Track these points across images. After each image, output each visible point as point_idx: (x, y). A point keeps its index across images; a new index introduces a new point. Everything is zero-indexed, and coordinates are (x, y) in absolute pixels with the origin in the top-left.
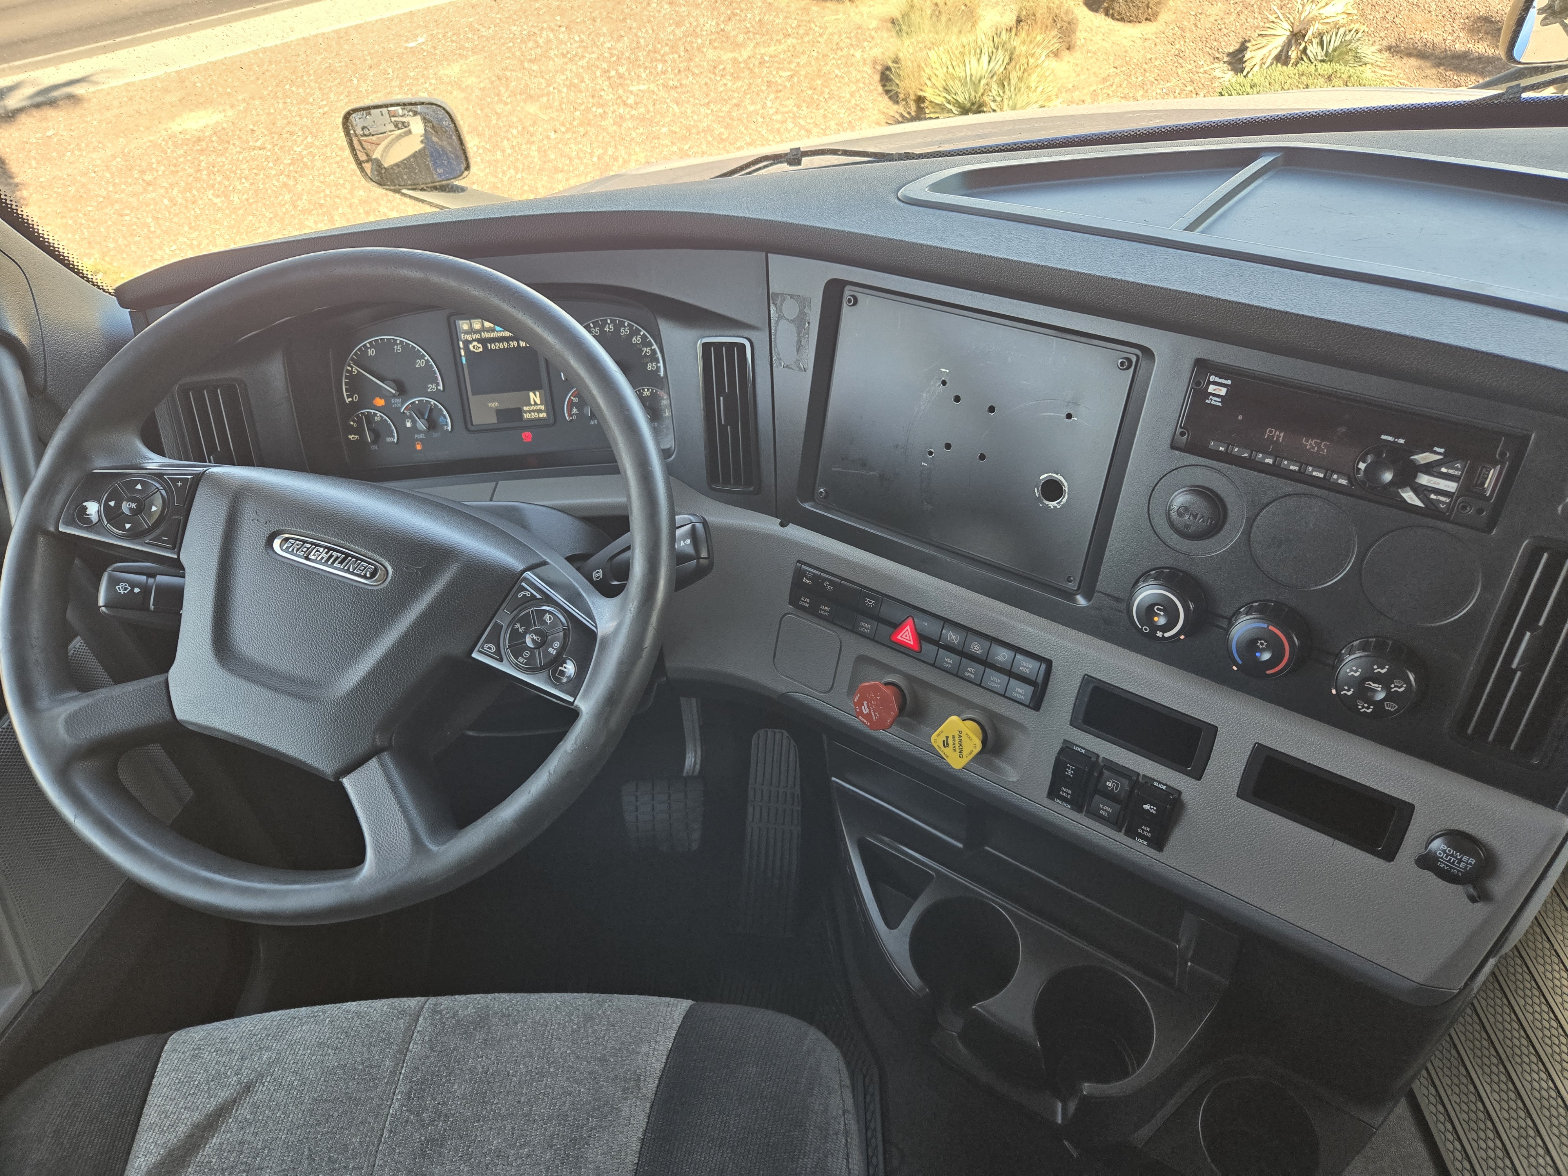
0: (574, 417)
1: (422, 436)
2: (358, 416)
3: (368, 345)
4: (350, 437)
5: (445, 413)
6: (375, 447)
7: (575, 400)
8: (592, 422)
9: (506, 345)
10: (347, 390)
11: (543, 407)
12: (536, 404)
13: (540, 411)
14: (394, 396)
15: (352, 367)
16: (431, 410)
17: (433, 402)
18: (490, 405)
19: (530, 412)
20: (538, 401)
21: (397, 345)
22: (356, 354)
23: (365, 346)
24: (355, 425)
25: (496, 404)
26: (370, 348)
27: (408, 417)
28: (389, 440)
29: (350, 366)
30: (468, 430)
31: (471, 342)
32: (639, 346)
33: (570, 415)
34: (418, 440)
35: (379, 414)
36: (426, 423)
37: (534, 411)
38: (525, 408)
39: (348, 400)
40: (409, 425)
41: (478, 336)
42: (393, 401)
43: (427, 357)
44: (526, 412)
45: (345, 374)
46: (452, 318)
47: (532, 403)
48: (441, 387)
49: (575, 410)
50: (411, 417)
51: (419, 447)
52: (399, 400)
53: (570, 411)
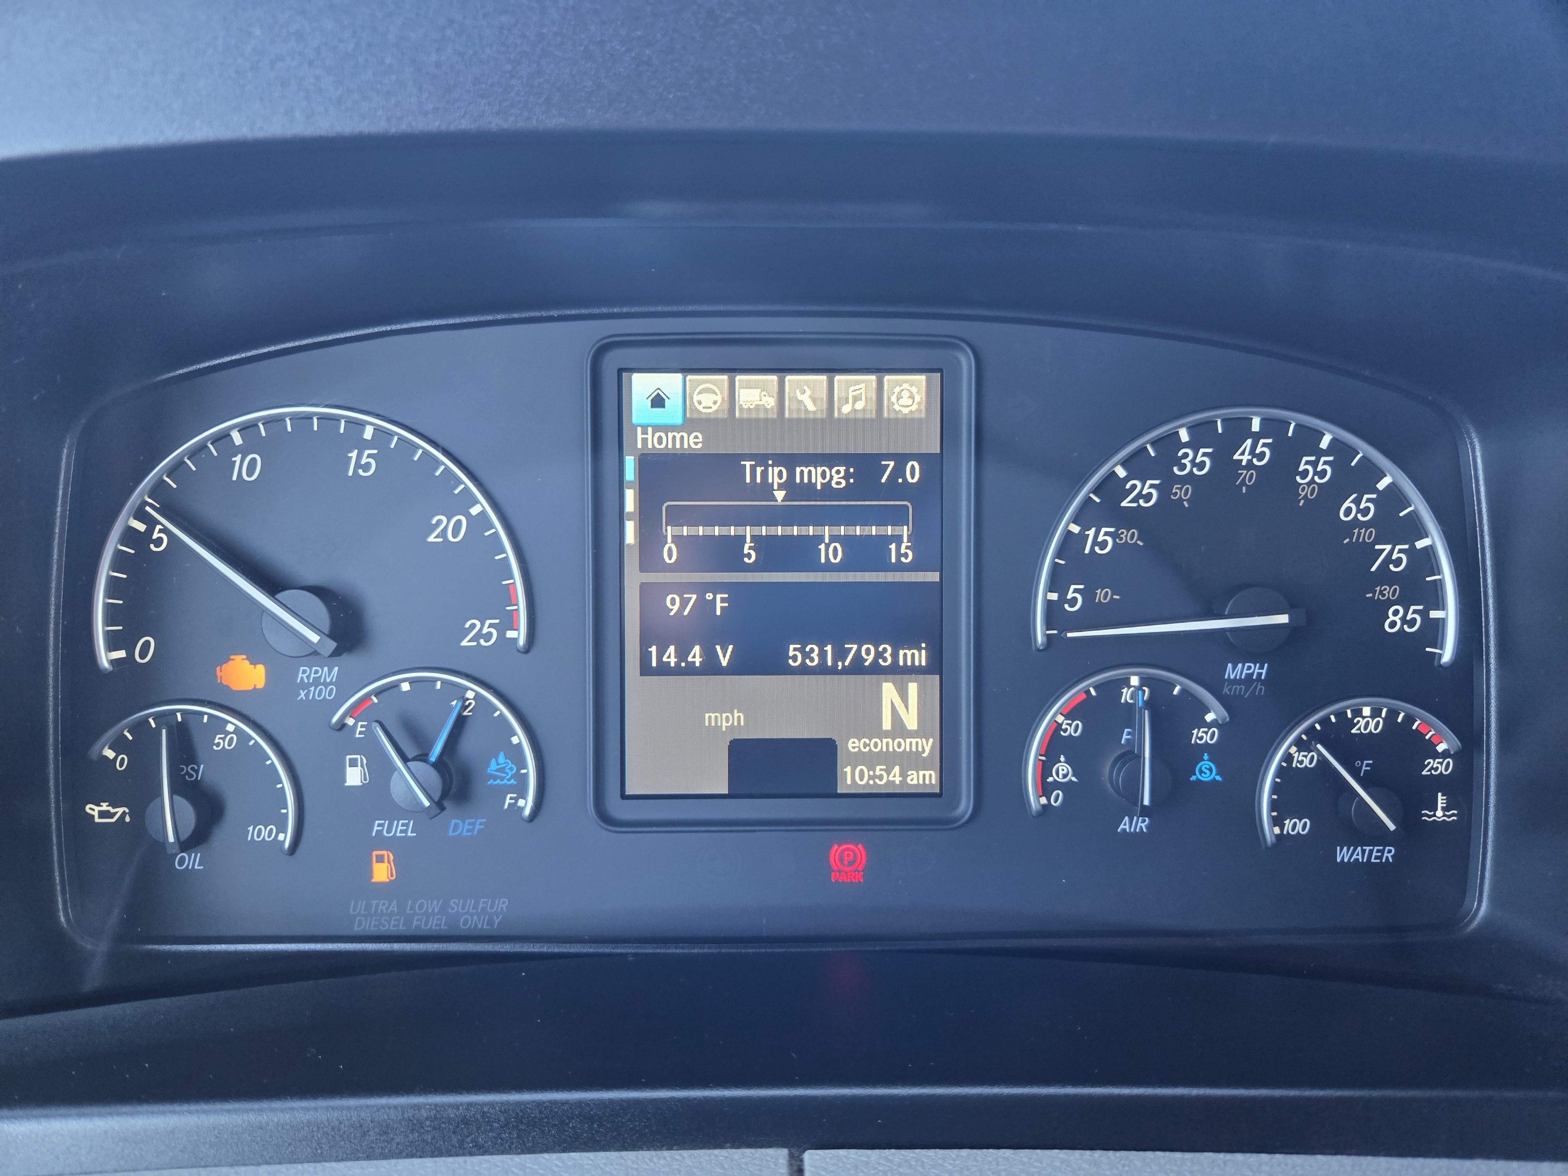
0: (1057, 798)
1: (402, 828)
2: (140, 727)
3: (237, 438)
4: (93, 810)
5: (520, 738)
6: (192, 861)
7: (1073, 729)
8: (1125, 825)
10: (112, 613)
11: (927, 746)
12: (899, 729)
13: (910, 761)
14: (313, 654)
15: (151, 523)
16: (461, 722)
17: (472, 691)
18: (710, 718)
19: (870, 760)
20: (911, 721)
21: (363, 445)
22: (176, 469)
23: (225, 436)
24: (122, 762)
25: (737, 717)
26: (244, 451)
27: (358, 747)
28: (262, 833)
29: (140, 515)
30: (605, 818)
32: (1366, 535)
33: (1046, 789)
34: (381, 842)
35: (233, 723)
36: (433, 778)
37: (889, 759)
38: (854, 745)
39: (105, 658)
40: (354, 777)
42: (304, 674)
43: (481, 506)
44: (858, 758)
45: (112, 545)
46: (612, 360)
47: (887, 725)
48: (519, 635)
49: (1062, 770)
50: (370, 747)
51: (381, 873)
52: (330, 674)
53: (1045, 769)
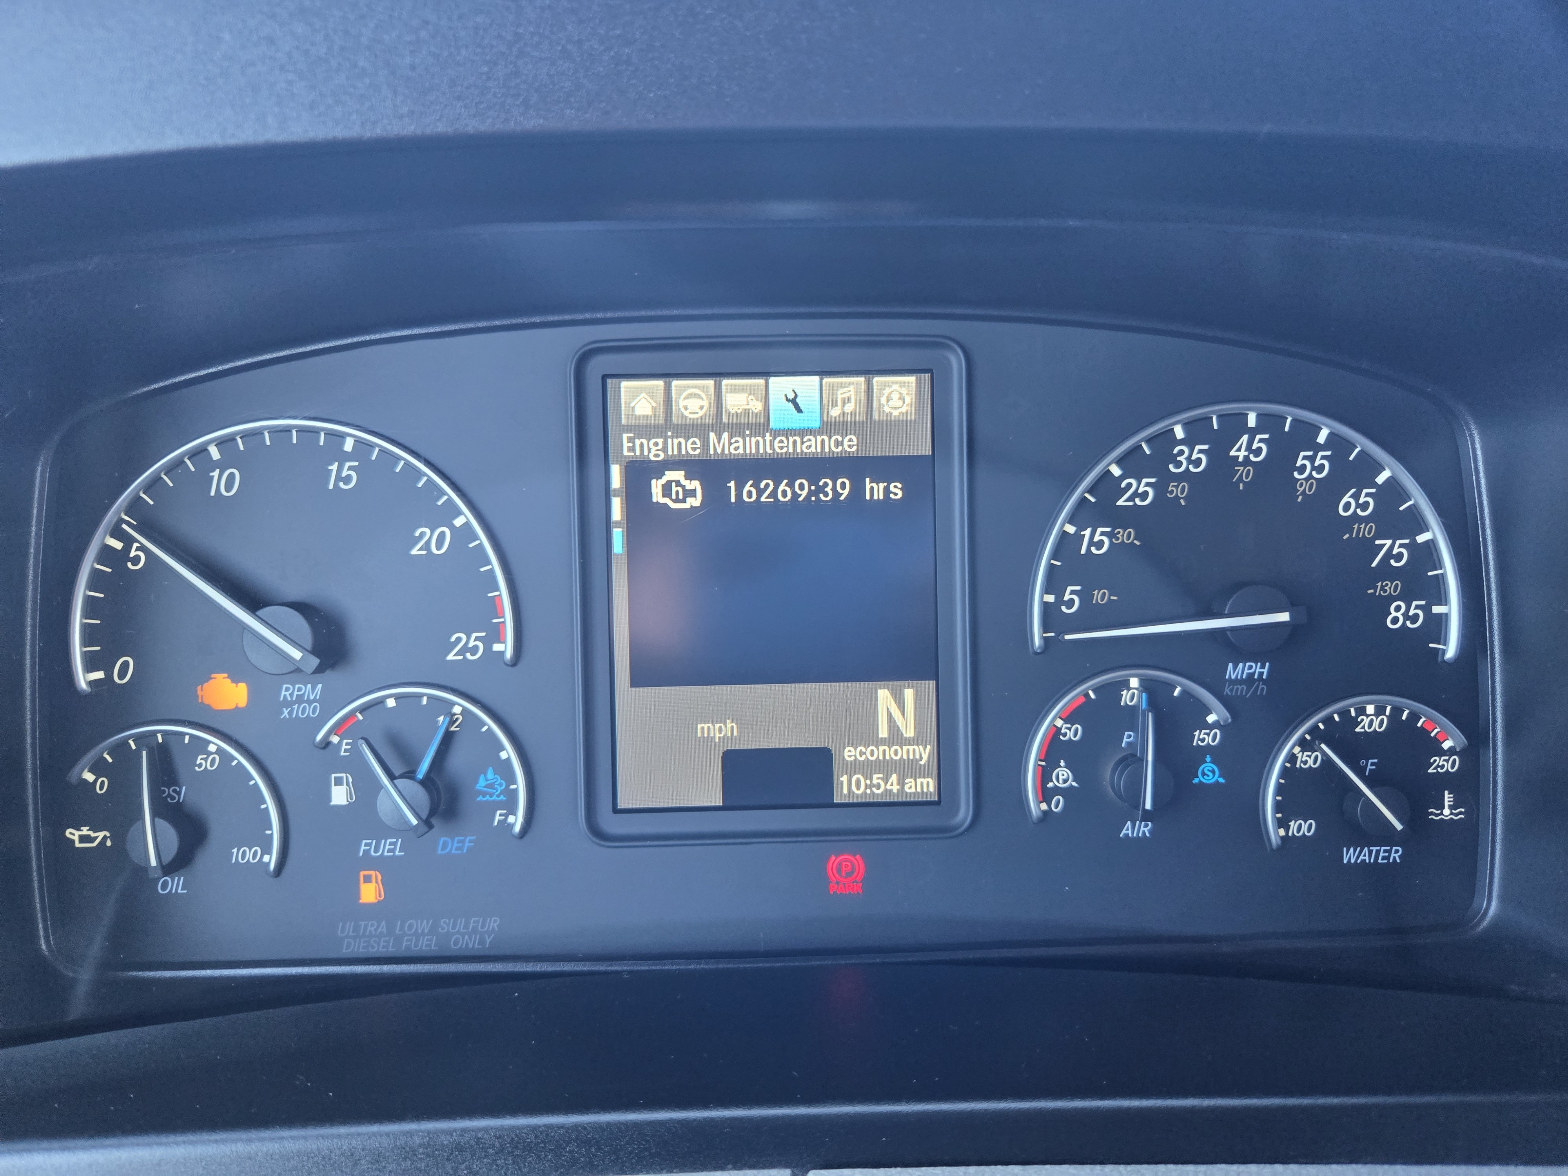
0: (1058, 804)
1: (390, 847)
2: (120, 749)
3: (215, 453)
4: (73, 834)
5: (509, 752)
6: (176, 885)
7: (1072, 733)
8: (1127, 830)
9: (803, 489)
10: (89, 633)
11: (925, 753)
12: (896, 737)
13: (909, 769)
14: (296, 671)
15: (128, 541)
16: (448, 738)
17: (459, 705)
18: (704, 728)
19: (867, 768)
20: (908, 729)
21: (343, 457)
22: (152, 485)
23: (202, 450)
24: (102, 785)
25: (730, 728)
26: (222, 465)
27: (344, 765)
28: (248, 855)
29: (116, 532)
30: (597, 833)
31: (659, 469)
32: (1366, 530)
33: (1046, 795)
34: (369, 862)
35: (215, 744)
36: (421, 795)
37: (885, 767)
38: (850, 754)
39: (83, 679)
40: (340, 796)
41: (691, 447)
42: (287, 692)
43: (465, 517)
44: (855, 767)
45: (89, 564)
46: (596, 366)
47: (883, 733)
48: (506, 647)
49: (1063, 776)
50: (355, 765)
51: (369, 893)
52: (313, 691)
53: (1045, 775)
